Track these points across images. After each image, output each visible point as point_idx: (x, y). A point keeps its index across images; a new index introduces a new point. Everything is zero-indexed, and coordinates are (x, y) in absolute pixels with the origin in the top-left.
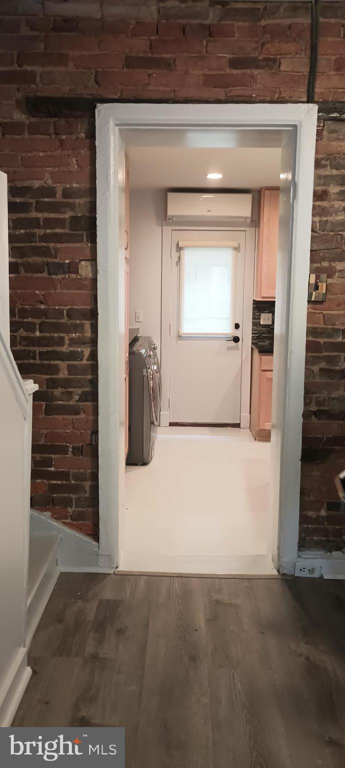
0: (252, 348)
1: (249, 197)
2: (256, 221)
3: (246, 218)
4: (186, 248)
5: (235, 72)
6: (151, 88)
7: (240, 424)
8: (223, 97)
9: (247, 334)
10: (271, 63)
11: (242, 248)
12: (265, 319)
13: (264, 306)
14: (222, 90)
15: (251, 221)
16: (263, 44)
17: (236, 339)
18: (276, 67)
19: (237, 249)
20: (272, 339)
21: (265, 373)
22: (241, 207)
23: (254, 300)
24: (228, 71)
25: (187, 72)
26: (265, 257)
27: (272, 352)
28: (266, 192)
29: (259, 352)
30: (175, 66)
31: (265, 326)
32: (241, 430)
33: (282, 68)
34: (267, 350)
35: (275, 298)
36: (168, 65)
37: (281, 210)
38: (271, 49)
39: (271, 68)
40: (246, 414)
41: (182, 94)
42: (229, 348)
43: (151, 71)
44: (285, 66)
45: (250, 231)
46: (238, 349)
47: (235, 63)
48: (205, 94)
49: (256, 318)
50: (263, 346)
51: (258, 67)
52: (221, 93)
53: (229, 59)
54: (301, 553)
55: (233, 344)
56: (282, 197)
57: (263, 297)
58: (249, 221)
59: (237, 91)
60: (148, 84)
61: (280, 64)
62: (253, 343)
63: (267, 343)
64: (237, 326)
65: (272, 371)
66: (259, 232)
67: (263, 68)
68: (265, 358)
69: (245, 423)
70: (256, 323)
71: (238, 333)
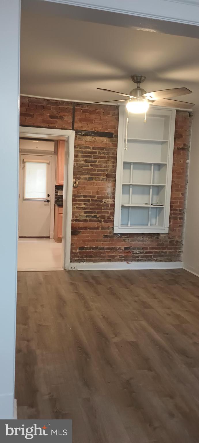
0: (55, 205)
1: (53, 143)
2: (56, 152)
3: (52, 151)
4: (27, 162)
5: (51, 119)
6: (26, 122)
7: (49, 237)
8: (48, 126)
9: (53, 199)
10: (62, 118)
11: (51, 163)
12: (60, 193)
13: (59, 188)
14: (47, 124)
15: (54, 152)
16: (59, 113)
17: (48, 201)
18: (63, 119)
19: (48, 164)
20: (62, 201)
21: (60, 214)
22: (50, 147)
23: (55, 185)
24: (49, 119)
25: (37, 118)
26: (60, 168)
27: (62, 206)
28: (60, 141)
29: (58, 206)
30: (34, 116)
31: (60, 196)
32: (50, 239)
33: (65, 120)
34: (61, 206)
35: (63, 184)
36: (32, 116)
37: (65, 150)
38: (62, 114)
39: (62, 119)
40: (52, 233)
41: (35, 124)
42: (45, 205)
43: (26, 117)
44: (66, 119)
45: (54, 157)
46: (49, 205)
47: (51, 117)
48: (42, 125)
49: (56, 192)
50: (59, 204)
51: (58, 119)
52: (47, 125)
53: (50, 116)
54: (71, 263)
55: (47, 203)
56: (66, 144)
57: (59, 184)
58: (53, 152)
59: (52, 125)
60: (26, 121)
61: (64, 118)
62: (55, 203)
63: (61, 203)
64: (48, 196)
65: (62, 214)
66: (57, 157)
67: (59, 119)
68: (60, 208)
69: (52, 236)
70: (56, 195)
71: (49, 198)
